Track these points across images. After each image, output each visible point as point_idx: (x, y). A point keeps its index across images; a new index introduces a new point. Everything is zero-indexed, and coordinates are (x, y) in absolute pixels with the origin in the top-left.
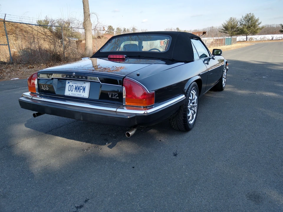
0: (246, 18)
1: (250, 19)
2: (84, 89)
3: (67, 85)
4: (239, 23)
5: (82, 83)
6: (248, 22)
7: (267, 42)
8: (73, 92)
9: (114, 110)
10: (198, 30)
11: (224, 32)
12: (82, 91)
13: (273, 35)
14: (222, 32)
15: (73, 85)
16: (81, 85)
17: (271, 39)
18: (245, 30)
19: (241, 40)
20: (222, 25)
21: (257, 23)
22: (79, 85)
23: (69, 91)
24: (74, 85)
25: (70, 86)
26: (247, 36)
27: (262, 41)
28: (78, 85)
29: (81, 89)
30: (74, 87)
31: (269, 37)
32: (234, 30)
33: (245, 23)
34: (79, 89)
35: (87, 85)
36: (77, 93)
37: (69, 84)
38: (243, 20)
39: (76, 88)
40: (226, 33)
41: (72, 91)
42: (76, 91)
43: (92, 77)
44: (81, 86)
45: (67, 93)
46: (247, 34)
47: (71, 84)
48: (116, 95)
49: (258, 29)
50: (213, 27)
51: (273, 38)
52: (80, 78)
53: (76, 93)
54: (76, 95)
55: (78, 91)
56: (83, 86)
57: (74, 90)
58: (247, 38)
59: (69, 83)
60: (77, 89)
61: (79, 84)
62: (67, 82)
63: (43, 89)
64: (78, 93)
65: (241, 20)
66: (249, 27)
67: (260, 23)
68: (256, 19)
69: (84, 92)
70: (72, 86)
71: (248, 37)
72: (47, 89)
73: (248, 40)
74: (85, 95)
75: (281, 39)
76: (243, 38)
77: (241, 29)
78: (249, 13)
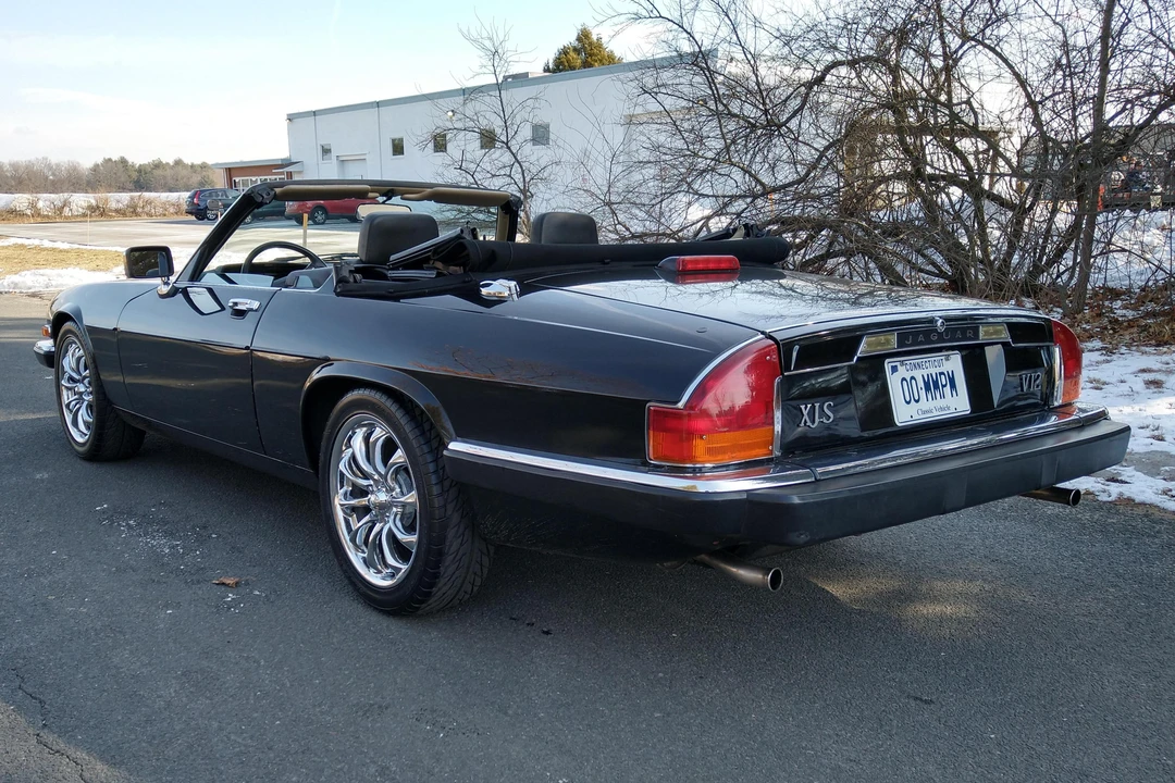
2: (953, 386)
3: (894, 382)
5: (937, 358)
8: (924, 403)
12: (948, 391)
15: (911, 373)
16: (938, 370)
22: (934, 371)
23: (909, 403)
24: (918, 374)
25: (904, 383)
28: (928, 372)
29: (944, 383)
30: (921, 384)
34: (936, 386)
35: (954, 364)
36: (935, 403)
39: (927, 386)
41: (917, 401)
42: (930, 397)
44: (940, 374)
45: (905, 414)
47: (902, 372)
53: (931, 404)
54: (935, 413)
55: (938, 396)
56: (944, 370)
57: (923, 394)
59: (894, 369)
60: (932, 385)
61: (933, 366)
63: (809, 423)
64: (939, 402)
69: (954, 393)
70: (913, 381)
72: (828, 418)
74: (961, 403)
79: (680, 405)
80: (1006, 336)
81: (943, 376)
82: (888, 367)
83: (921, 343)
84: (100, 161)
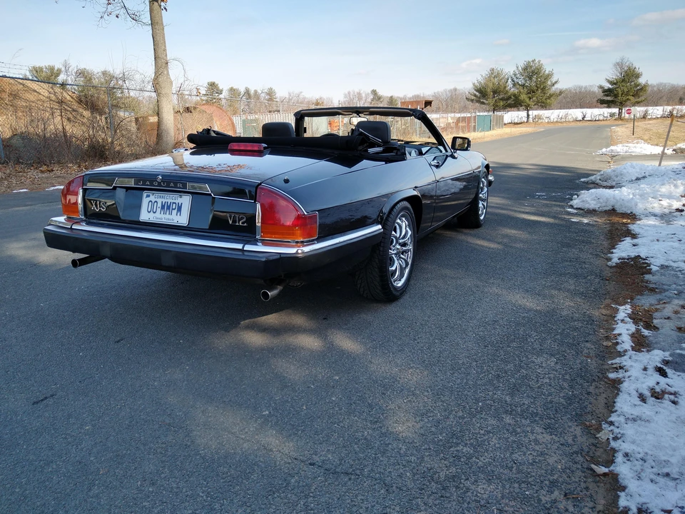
0: (525, 69)
1: (533, 72)
2: (179, 209)
3: (145, 201)
4: (510, 80)
5: (175, 195)
6: (530, 78)
7: (573, 125)
8: (158, 215)
9: (239, 246)
10: (422, 95)
11: (478, 101)
12: (175, 212)
13: (585, 110)
14: (472, 101)
15: (156, 200)
16: (174, 201)
17: (580, 118)
18: (523, 97)
19: (516, 121)
20: (474, 84)
21: (549, 83)
22: (169, 201)
23: (149, 212)
24: (160, 201)
25: (150, 203)
26: (528, 111)
27: (561, 123)
28: (167, 201)
29: (174, 207)
30: (160, 205)
31: (577, 113)
32: (501, 97)
33: (523, 81)
34: (168, 208)
35: (186, 201)
36: (164, 216)
37: (149, 199)
38: (518, 75)
39: (163, 207)
40: (483, 103)
41: (154, 213)
42: (162, 212)
43: (196, 185)
44: (173, 203)
45: (145, 216)
46: (527, 108)
47: (152, 198)
48: (242, 218)
49: (551, 96)
50: (455, 90)
51: (584, 117)
52: (172, 187)
53: (162, 216)
54: (163, 220)
55: (168, 213)
56: (177, 202)
57: (159, 210)
58: (528, 115)
59: (148, 196)
60: (166, 208)
61: (169, 198)
62: (145, 195)
63: (95, 209)
64: (167, 216)
65: (515, 75)
66: (531, 92)
67: (556, 82)
68: (547, 72)
69: (179, 214)
70: (156, 203)
71: (530, 112)
72: (103, 209)
73: (531, 120)
74: (182, 219)
75: (601, 118)
76: (520, 117)
77: (515, 95)
78: (530, 60)
81: (174, 205)
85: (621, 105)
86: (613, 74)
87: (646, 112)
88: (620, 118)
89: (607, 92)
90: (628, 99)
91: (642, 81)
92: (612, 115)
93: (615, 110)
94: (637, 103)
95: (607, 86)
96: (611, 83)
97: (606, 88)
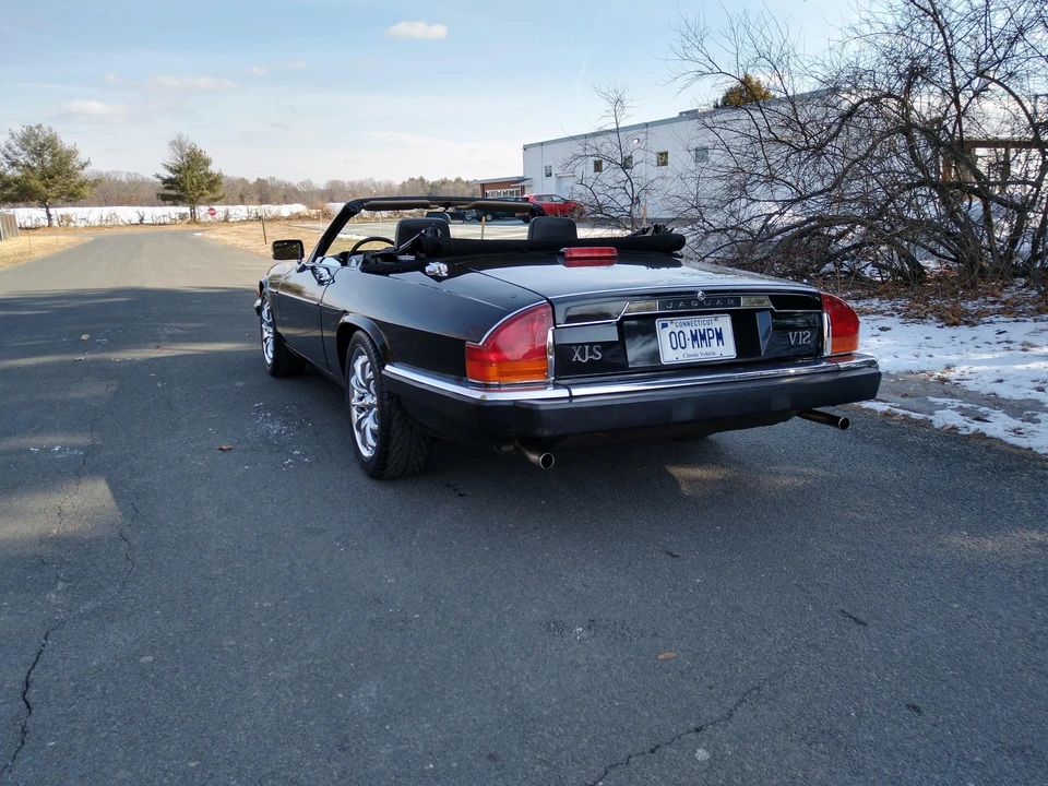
0: (26, 139)
1: (42, 146)
2: (720, 336)
3: (664, 334)
5: (707, 318)
6: (40, 155)
7: (126, 230)
8: (690, 350)
12: (714, 342)
13: (140, 209)
15: (680, 329)
16: (709, 327)
17: (136, 220)
18: (35, 184)
19: (28, 224)
21: (75, 163)
22: (701, 327)
23: (675, 349)
24: (687, 330)
25: (673, 335)
26: (47, 207)
27: (107, 227)
28: (697, 328)
29: (711, 336)
30: (688, 336)
31: (128, 214)
33: (28, 160)
34: (703, 337)
35: (725, 324)
36: (699, 350)
37: (667, 331)
38: (17, 149)
39: (694, 338)
41: (683, 348)
42: (696, 345)
44: (708, 329)
45: (669, 356)
46: (44, 203)
47: (672, 327)
48: (806, 334)
49: (82, 185)
51: (142, 219)
52: (720, 306)
53: (697, 350)
54: (700, 356)
55: (704, 345)
57: (690, 343)
58: (49, 215)
59: (665, 326)
60: (699, 338)
61: (700, 324)
63: (580, 359)
64: (705, 349)
66: (48, 176)
67: (86, 164)
68: (67, 147)
69: (721, 343)
70: (681, 335)
71: (52, 211)
72: (598, 356)
73: (55, 223)
74: (727, 350)
75: (167, 220)
76: (34, 218)
77: (16, 181)
78: (34, 125)
79: (481, 344)
80: (768, 304)
81: (710, 331)
82: (658, 323)
83: (682, 308)
84: (406, 180)
85: (193, 203)
86: (172, 158)
87: (227, 213)
88: (194, 220)
89: (169, 183)
90: (201, 195)
91: (213, 169)
92: (183, 217)
93: (186, 210)
94: (214, 200)
95: (167, 174)
96: (171, 170)
97: (166, 177)
